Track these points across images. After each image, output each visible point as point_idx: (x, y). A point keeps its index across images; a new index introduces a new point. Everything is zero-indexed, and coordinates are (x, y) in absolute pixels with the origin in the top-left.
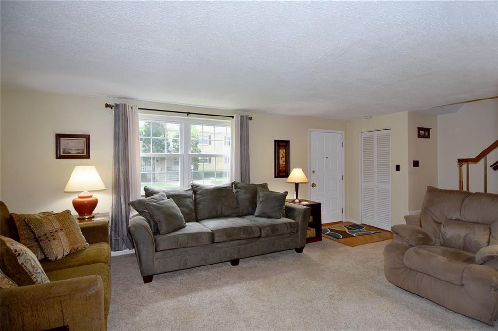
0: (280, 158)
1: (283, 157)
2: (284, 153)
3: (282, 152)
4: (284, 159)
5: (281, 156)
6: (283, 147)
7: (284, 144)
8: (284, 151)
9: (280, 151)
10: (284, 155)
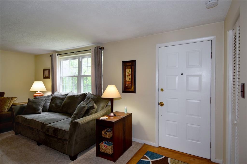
0: (127, 76)
1: (129, 75)
2: (130, 71)
3: (128, 71)
4: (130, 77)
5: (127, 74)
6: (130, 67)
7: (130, 64)
8: (130, 70)
9: (127, 70)
10: (130, 73)
